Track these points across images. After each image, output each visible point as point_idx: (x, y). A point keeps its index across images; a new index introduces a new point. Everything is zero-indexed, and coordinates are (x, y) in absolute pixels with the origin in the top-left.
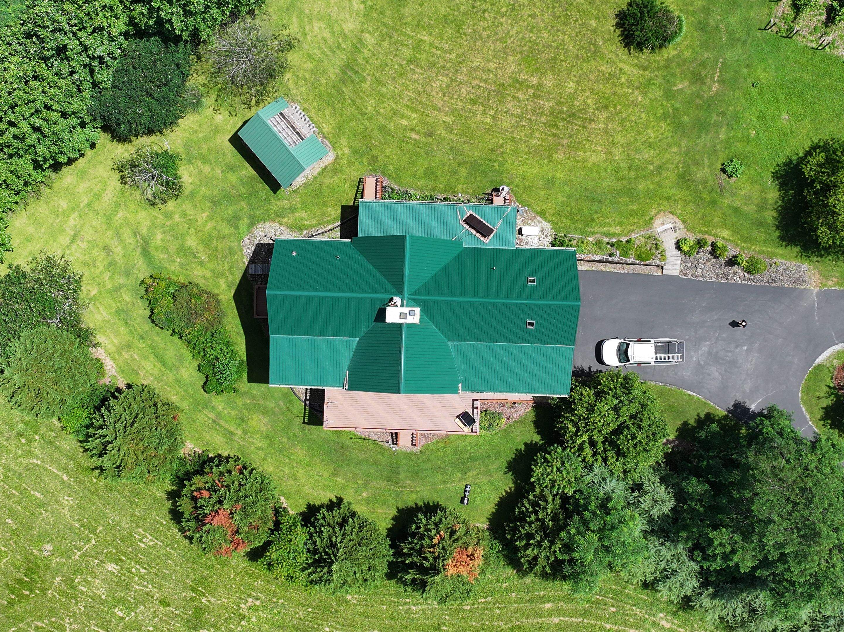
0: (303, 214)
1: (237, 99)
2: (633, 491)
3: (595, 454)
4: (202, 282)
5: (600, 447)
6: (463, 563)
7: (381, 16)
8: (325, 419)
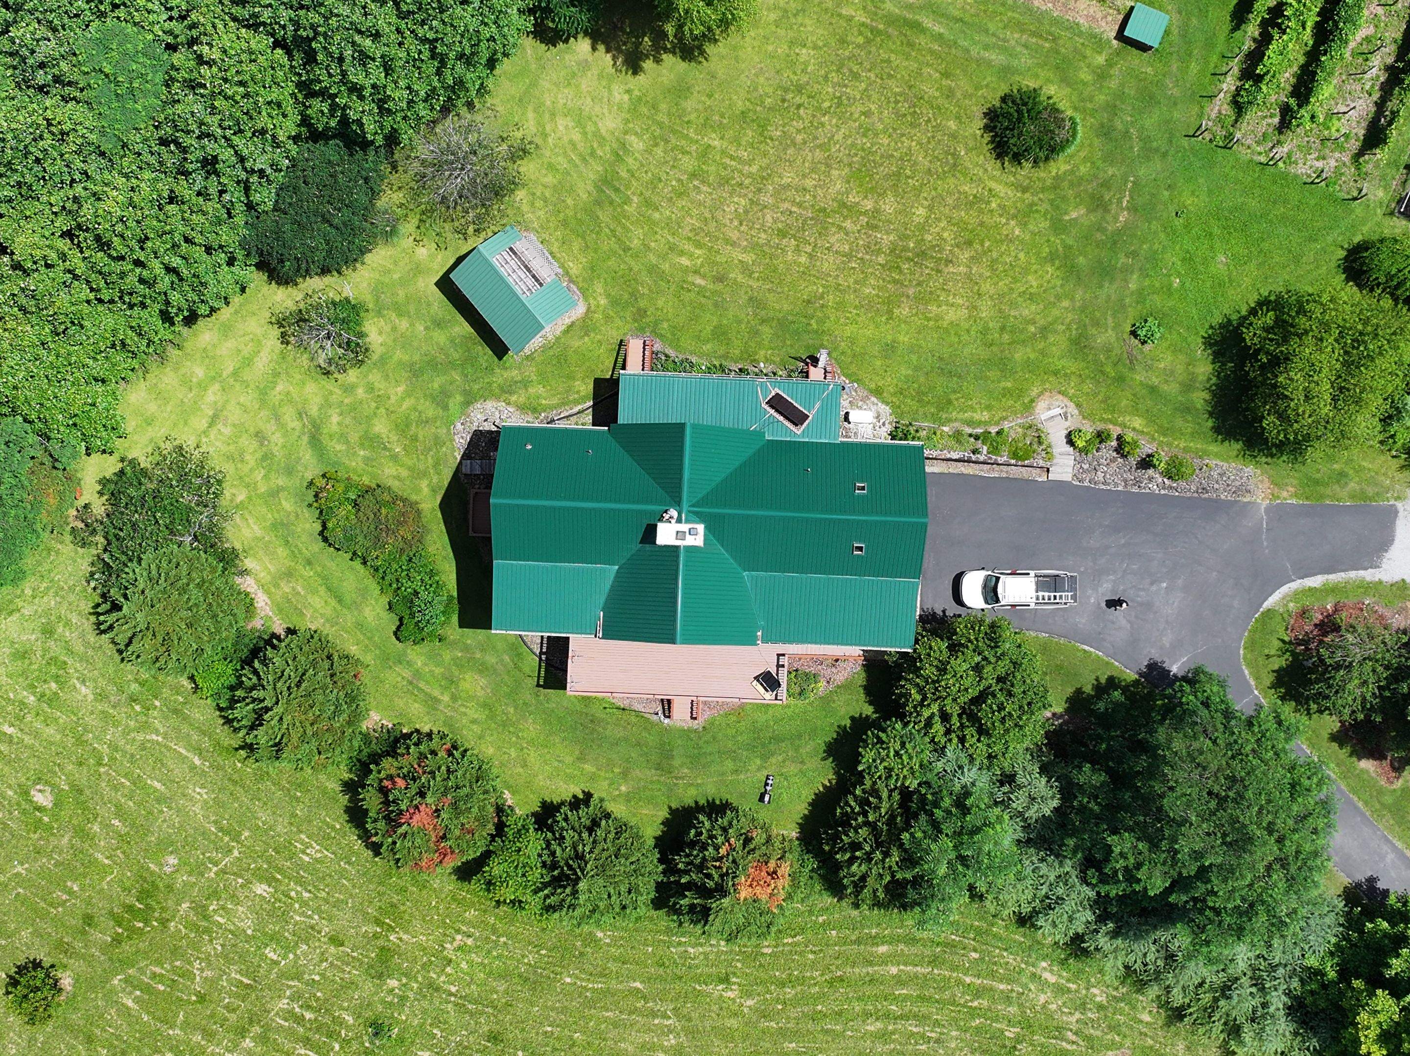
0: (541, 390)
1: (448, 226)
2: (1002, 784)
3: (948, 732)
4: (395, 484)
5: (955, 720)
6: (762, 883)
7: (653, 112)
8: (569, 680)
